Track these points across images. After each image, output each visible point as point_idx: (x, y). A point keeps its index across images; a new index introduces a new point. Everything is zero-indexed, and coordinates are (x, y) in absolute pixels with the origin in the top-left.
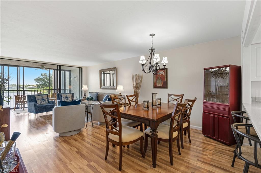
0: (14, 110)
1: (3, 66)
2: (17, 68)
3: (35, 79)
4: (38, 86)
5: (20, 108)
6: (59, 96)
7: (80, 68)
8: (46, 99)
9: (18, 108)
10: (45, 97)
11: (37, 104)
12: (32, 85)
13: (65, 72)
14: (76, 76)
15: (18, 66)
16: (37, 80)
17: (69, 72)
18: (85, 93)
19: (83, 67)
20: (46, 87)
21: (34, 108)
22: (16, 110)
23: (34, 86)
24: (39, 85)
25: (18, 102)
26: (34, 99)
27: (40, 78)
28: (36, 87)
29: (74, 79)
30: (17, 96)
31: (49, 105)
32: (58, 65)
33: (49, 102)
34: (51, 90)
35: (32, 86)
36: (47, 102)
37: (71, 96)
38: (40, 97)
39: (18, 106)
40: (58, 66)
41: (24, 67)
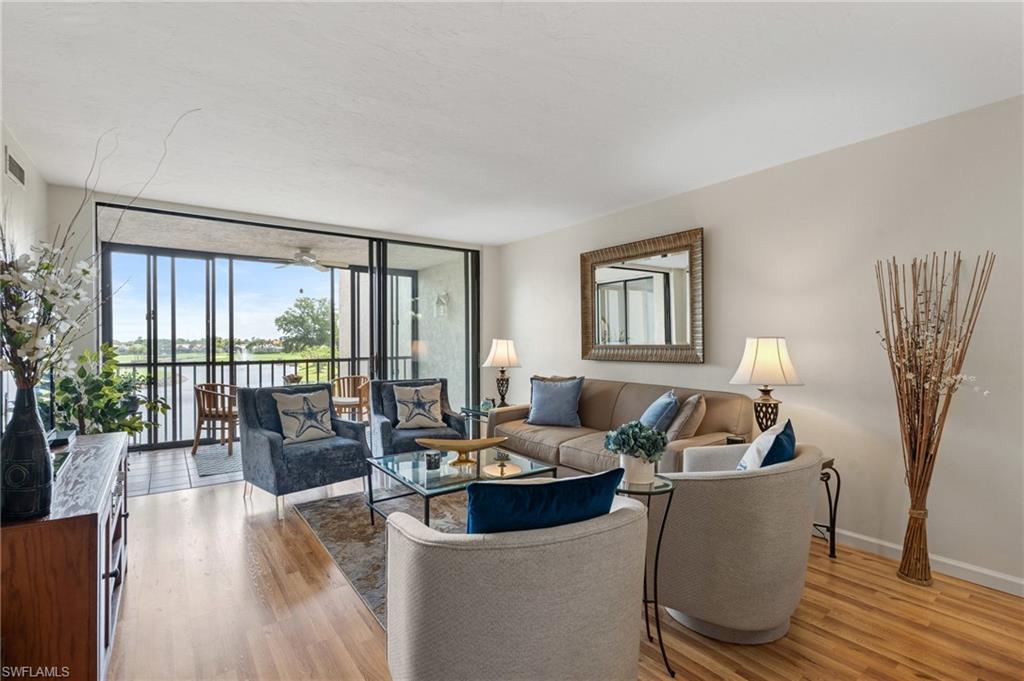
0: (194, 453)
1: (152, 257)
2: (204, 262)
3: (277, 320)
4: (288, 345)
5: (218, 442)
6: (383, 396)
7: (470, 254)
8: (325, 411)
9: (210, 441)
10: (318, 401)
11: (285, 442)
12: (267, 340)
13: (394, 277)
14: (444, 293)
15: (209, 256)
16: (284, 322)
17: (409, 279)
18: (503, 383)
19: (482, 246)
20: (311, 346)
21: (269, 461)
22: (201, 449)
23: (275, 342)
24: (291, 340)
25: (207, 416)
26: (268, 412)
27: (293, 316)
28: (281, 348)
29: (435, 308)
30: (207, 387)
31: (339, 448)
32: (371, 240)
33: (337, 427)
34: (339, 360)
35: (268, 343)
36: (330, 428)
37: (438, 399)
38: (294, 403)
39: (209, 434)
40: (375, 243)
41: (231, 257)
